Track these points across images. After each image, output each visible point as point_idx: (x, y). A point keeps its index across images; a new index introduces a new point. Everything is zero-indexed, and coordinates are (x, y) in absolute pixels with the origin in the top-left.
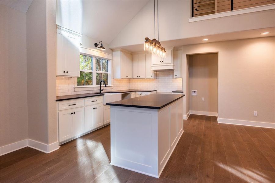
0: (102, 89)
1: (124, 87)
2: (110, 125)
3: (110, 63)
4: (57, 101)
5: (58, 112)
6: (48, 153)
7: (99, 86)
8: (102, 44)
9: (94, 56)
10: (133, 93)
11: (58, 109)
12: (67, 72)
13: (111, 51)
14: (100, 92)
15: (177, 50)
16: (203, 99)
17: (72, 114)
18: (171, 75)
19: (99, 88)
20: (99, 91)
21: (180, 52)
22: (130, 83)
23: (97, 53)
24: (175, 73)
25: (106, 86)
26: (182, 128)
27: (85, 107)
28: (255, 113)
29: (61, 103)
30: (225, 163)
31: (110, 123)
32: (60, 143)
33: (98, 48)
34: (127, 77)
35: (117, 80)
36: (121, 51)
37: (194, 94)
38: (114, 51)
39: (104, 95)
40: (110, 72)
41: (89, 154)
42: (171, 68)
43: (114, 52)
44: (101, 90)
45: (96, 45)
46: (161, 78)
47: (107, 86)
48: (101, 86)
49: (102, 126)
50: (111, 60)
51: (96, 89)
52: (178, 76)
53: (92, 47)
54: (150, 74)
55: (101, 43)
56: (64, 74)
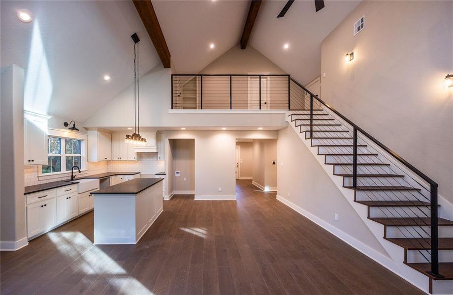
0: (74, 174)
1: (101, 170)
2: (93, 210)
3: (83, 145)
4: (25, 194)
5: (26, 206)
6: (15, 250)
7: (71, 171)
8: (74, 125)
9: (63, 138)
10: (113, 177)
11: (26, 203)
12: (33, 161)
13: (85, 130)
14: (72, 179)
15: (161, 133)
16: (185, 179)
17: (42, 206)
18: (155, 157)
19: (71, 174)
20: (70, 178)
21: (163, 136)
22: (110, 165)
23: (67, 133)
24: (159, 156)
25: (80, 172)
26: (162, 207)
27: (58, 198)
28: (220, 189)
29: (29, 196)
30: (186, 227)
31: (93, 209)
32: (28, 239)
33: (70, 129)
34: (106, 160)
35: (93, 163)
36: (98, 131)
37: (177, 175)
38: (89, 130)
39: (79, 182)
40: (83, 154)
41: (68, 242)
42: (155, 151)
43: (88, 132)
44: (73, 177)
45: (66, 124)
46: (145, 159)
47: (81, 170)
48: (74, 171)
49: (77, 216)
50: (84, 141)
51: (67, 175)
52: (162, 158)
53: (60, 128)
54: (133, 156)
55: (73, 123)
56: (29, 163)
